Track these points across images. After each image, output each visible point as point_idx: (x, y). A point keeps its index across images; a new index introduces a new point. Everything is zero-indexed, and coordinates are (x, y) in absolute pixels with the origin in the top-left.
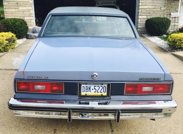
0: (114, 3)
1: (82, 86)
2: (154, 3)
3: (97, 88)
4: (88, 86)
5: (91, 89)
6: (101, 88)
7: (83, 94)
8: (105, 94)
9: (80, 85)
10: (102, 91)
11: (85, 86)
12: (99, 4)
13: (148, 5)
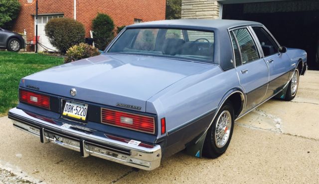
1: (67, 103)
3: (79, 109)
4: (71, 105)
5: (73, 109)
6: (82, 109)
7: (65, 113)
8: (84, 118)
9: (64, 102)
10: (82, 114)
11: (69, 104)
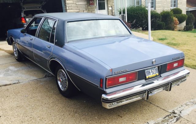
0: (39, 7)
1: (146, 71)
2: (78, 7)
3: (153, 71)
5: (150, 72)
7: (147, 77)
8: (158, 74)
10: (156, 72)
12: (25, 8)
13: (74, 9)
